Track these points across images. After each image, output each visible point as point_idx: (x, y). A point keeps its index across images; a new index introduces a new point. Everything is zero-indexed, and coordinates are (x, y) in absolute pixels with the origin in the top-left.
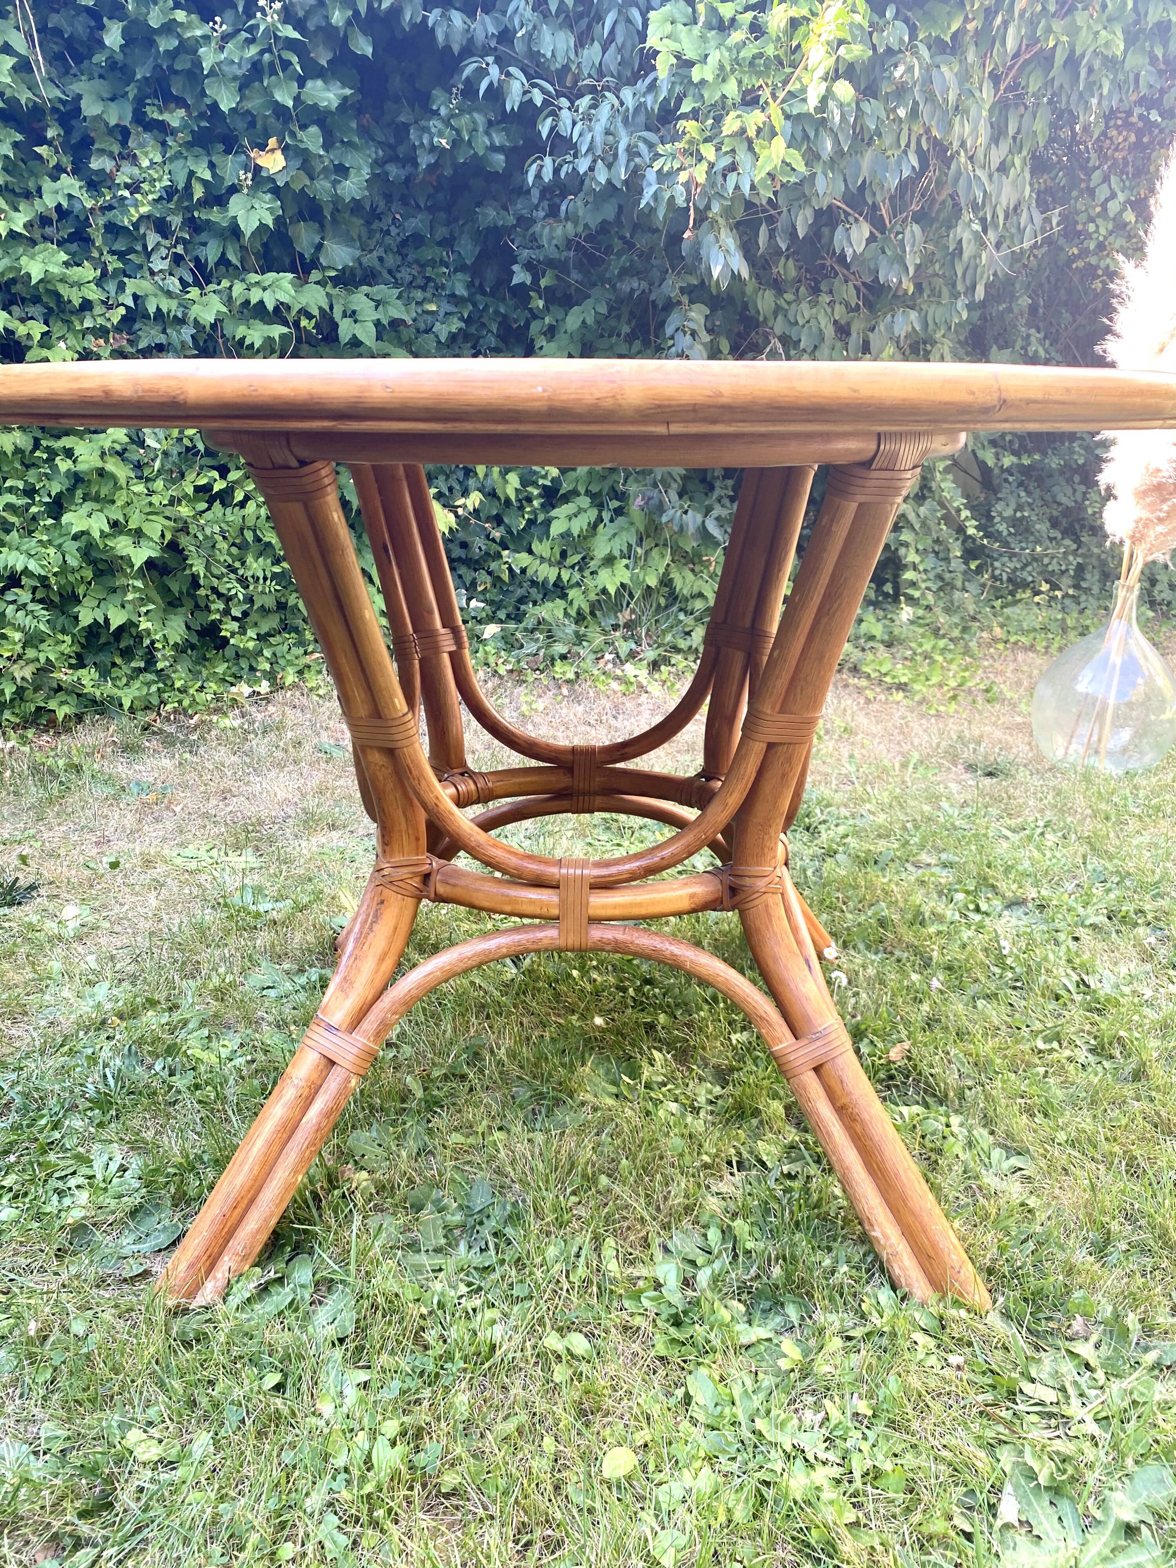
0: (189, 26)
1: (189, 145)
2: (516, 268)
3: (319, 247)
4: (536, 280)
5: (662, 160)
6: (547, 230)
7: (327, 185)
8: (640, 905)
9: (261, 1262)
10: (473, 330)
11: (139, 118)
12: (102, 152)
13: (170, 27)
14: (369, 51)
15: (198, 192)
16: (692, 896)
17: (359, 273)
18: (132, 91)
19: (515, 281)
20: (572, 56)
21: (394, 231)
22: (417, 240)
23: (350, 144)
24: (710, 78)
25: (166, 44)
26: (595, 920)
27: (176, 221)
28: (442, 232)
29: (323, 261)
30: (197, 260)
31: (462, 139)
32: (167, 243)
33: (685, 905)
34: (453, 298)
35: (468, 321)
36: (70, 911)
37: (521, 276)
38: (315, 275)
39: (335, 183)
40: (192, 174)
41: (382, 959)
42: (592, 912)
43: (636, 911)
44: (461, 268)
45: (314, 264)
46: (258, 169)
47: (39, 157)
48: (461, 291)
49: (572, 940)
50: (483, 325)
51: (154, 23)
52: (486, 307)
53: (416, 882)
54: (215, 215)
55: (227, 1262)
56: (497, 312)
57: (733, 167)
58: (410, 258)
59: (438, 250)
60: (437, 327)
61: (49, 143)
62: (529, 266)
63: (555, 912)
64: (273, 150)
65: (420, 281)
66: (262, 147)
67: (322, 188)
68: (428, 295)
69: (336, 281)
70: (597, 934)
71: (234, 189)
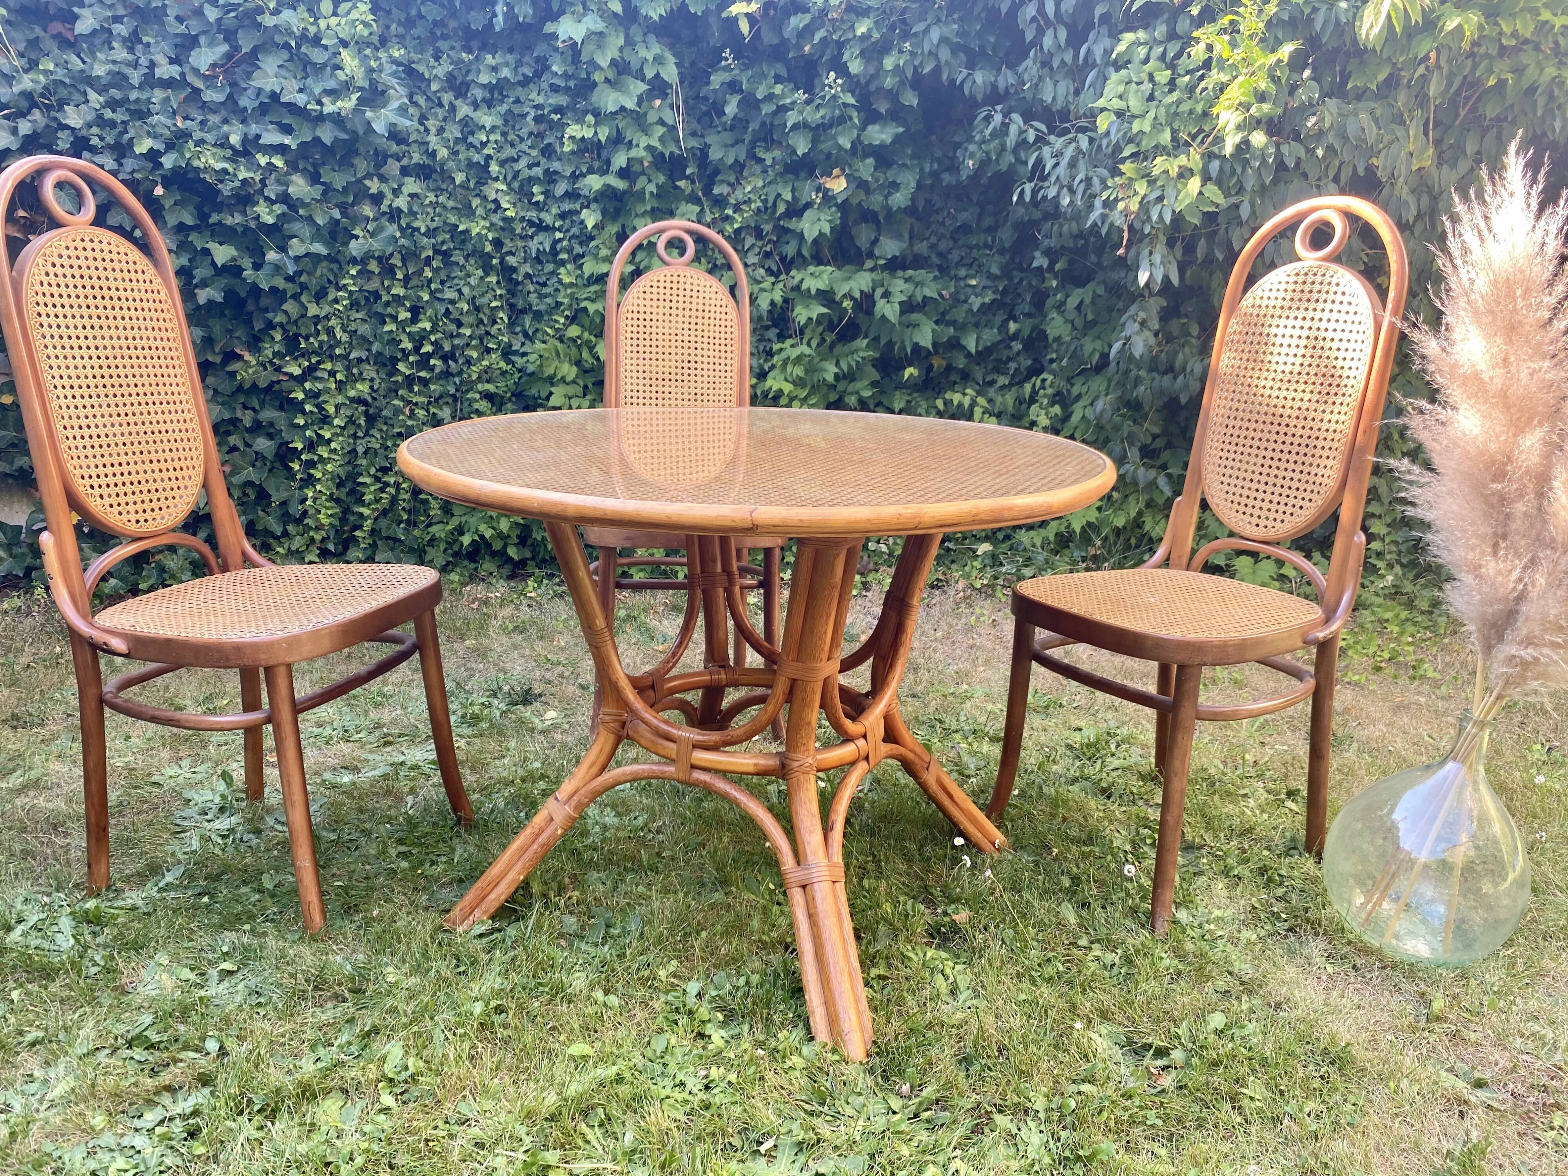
0: (783, 96)
1: (781, 175)
2: (1037, 254)
3: (875, 242)
4: (1052, 264)
5: (1109, 191)
6: (1055, 228)
7: (881, 198)
8: (720, 762)
9: (493, 918)
10: (1008, 299)
11: (752, 156)
12: (722, 182)
13: (770, 97)
14: (915, 102)
15: (781, 208)
16: (756, 765)
17: (910, 258)
18: (748, 138)
19: (1035, 264)
20: (1070, 99)
21: (948, 222)
22: (965, 229)
23: (904, 165)
24: (1147, 128)
25: (767, 109)
26: (693, 767)
27: (767, 228)
28: (988, 221)
29: (877, 252)
30: (780, 254)
31: (990, 159)
32: (760, 243)
33: (751, 769)
34: (990, 276)
35: (1005, 292)
36: (551, 714)
37: (1040, 261)
38: (869, 264)
39: (886, 197)
40: (779, 195)
41: (591, 766)
42: (694, 762)
43: (719, 767)
44: (1002, 251)
45: (871, 255)
46: (827, 190)
47: (679, 188)
48: (995, 270)
49: (681, 776)
50: (1019, 295)
51: (759, 96)
52: (1021, 280)
53: (616, 725)
54: (792, 224)
55: (477, 913)
56: (1030, 284)
57: (1160, 199)
58: (960, 243)
59: (983, 236)
60: (973, 298)
61: (687, 178)
62: (1047, 252)
63: (674, 756)
64: (838, 177)
65: (968, 261)
66: (829, 175)
67: (876, 201)
68: (972, 272)
69: (884, 267)
70: (698, 775)
71: (809, 205)
